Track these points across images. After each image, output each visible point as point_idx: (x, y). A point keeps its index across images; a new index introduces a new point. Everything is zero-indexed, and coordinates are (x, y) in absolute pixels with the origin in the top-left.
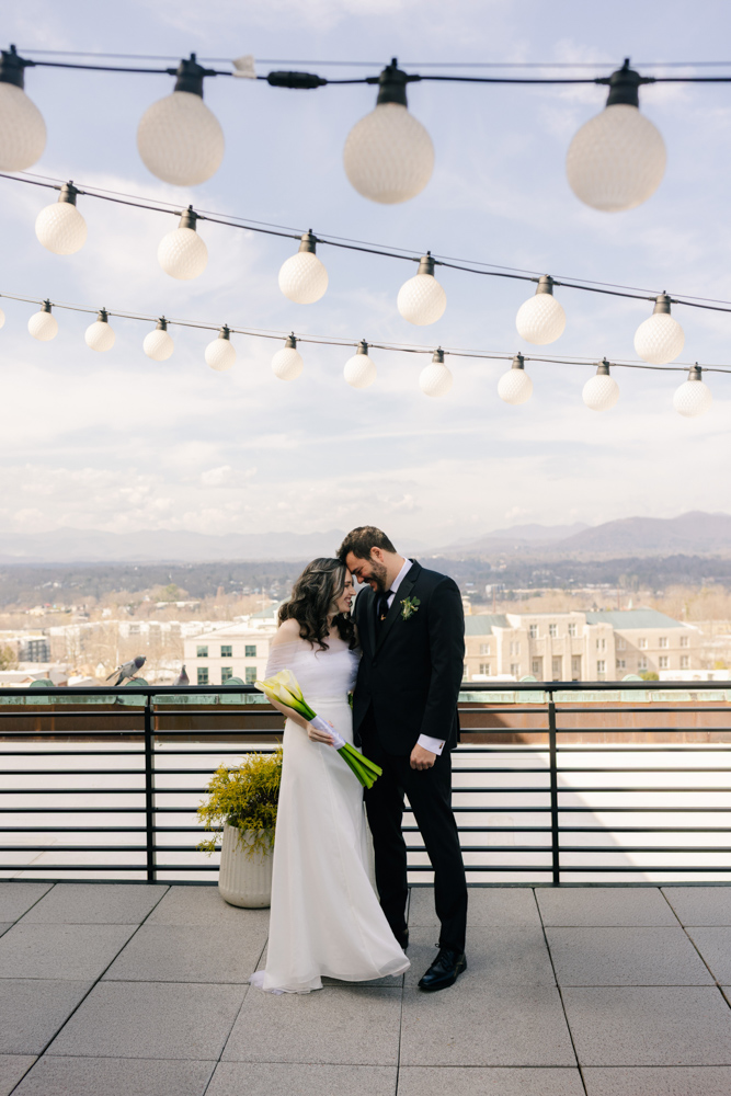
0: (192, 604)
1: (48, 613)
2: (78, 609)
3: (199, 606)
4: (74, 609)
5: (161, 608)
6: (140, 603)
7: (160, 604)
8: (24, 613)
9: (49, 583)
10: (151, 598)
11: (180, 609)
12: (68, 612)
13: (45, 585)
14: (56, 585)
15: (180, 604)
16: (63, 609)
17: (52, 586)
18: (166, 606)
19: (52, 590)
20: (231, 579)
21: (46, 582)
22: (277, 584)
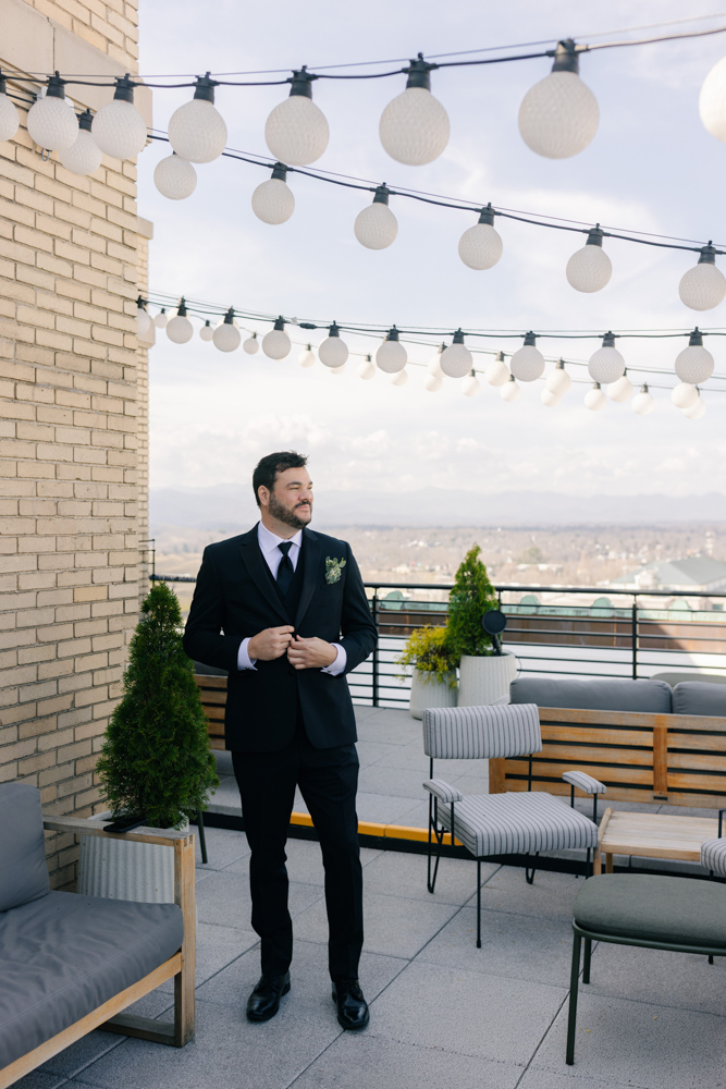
0: (554, 567)
1: (413, 571)
2: (442, 568)
3: (561, 570)
4: (438, 568)
5: (523, 571)
6: (502, 564)
7: (522, 566)
8: (390, 570)
9: (415, 542)
10: (513, 560)
11: (542, 572)
12: (432, 570)
13: (410, 545)
14: (421, 544)
15: (543, 567)
16: (427, 568)
17: (416, 545)
18: (528, 569)
19: (417, 549)
20: (596, 543)
21: (412, 540)
22: (645, 548)
